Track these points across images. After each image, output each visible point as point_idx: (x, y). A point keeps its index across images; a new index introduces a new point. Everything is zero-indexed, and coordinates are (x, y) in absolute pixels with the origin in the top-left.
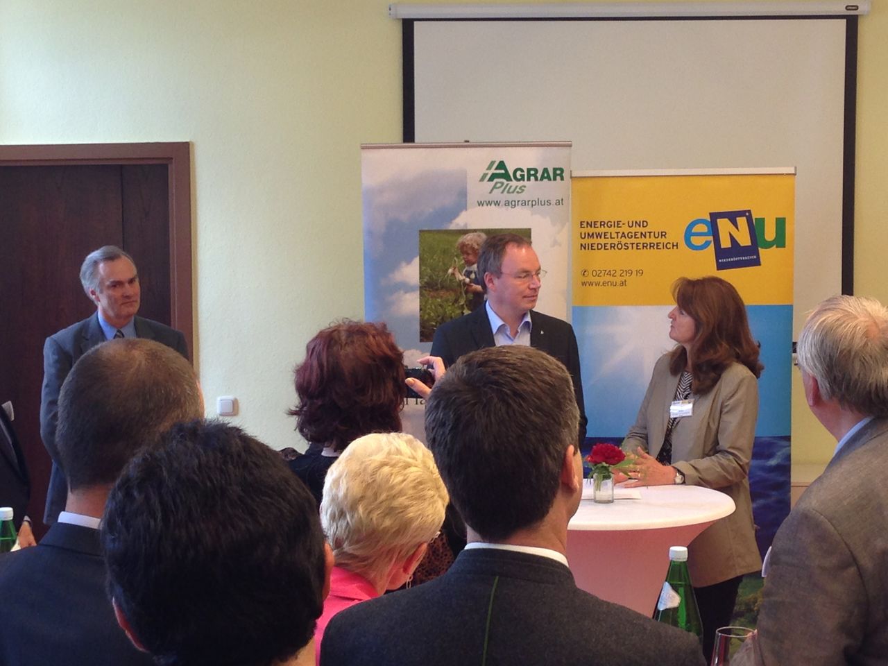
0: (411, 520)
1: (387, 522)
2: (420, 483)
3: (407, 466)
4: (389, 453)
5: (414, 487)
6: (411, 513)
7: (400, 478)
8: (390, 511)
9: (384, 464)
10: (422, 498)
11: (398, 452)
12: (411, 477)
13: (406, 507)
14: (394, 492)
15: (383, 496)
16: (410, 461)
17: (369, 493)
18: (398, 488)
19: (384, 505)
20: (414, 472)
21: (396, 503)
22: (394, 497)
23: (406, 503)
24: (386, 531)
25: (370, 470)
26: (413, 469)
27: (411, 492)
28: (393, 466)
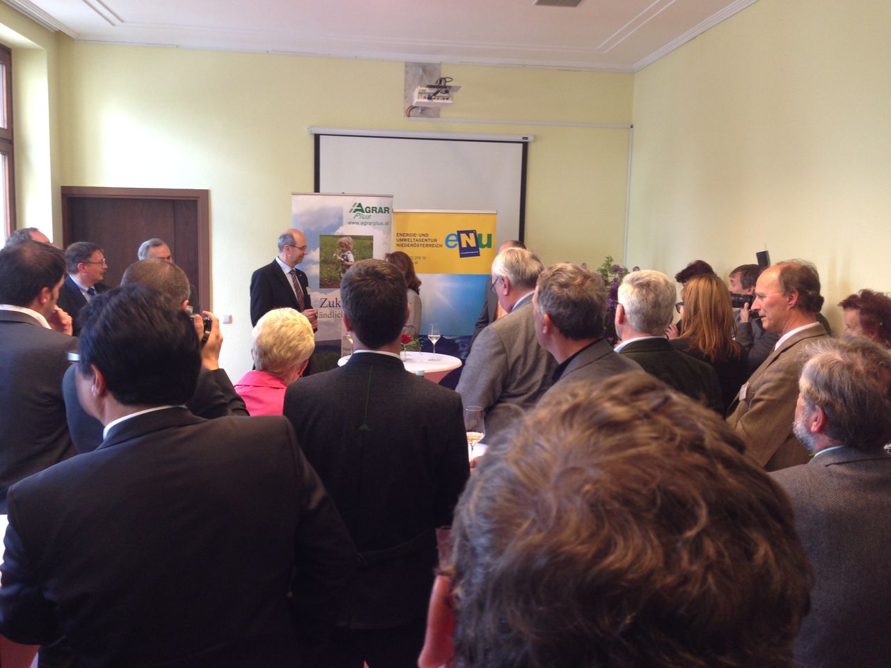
0: (301, 351)
1: (289, 355)
2: (302, 332)
3: (294, 325)
4: (284, 320)
5: (299, 335)
6: (300, 348)
7: (291, 332)
8: (290, 349)
9: (282, 326)
10: (304, 339)
11: (288, 319)
12: (297, 330)
13: (297, 345)
14: (290, 339)
15: (285, 343)
16: (295, 322)
17: (278, 341)
18: (292, 337)
19: (286, 347)
20: (298, 328)
21: (291, 344)
22: (290, 342)
23: (297, 343)
24: (289, 358)
25: (276, 329)
26: (297, 326)
27: (298, 338)
28: (287, 326)
